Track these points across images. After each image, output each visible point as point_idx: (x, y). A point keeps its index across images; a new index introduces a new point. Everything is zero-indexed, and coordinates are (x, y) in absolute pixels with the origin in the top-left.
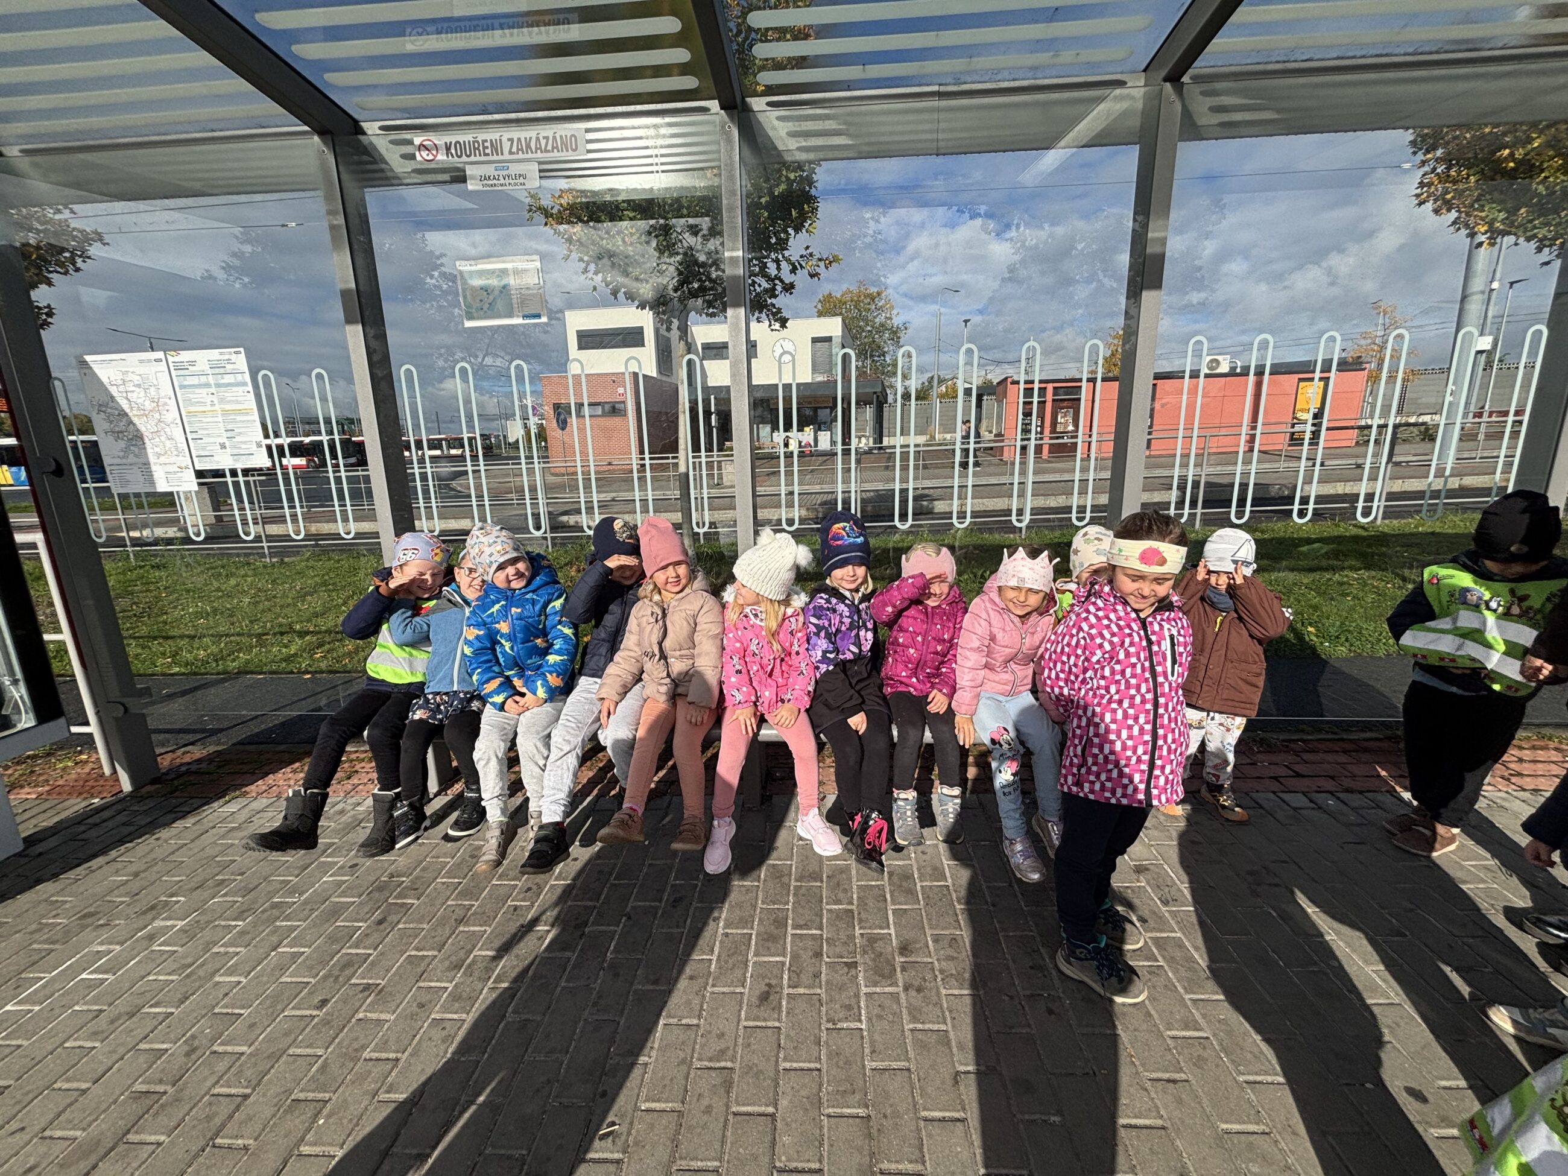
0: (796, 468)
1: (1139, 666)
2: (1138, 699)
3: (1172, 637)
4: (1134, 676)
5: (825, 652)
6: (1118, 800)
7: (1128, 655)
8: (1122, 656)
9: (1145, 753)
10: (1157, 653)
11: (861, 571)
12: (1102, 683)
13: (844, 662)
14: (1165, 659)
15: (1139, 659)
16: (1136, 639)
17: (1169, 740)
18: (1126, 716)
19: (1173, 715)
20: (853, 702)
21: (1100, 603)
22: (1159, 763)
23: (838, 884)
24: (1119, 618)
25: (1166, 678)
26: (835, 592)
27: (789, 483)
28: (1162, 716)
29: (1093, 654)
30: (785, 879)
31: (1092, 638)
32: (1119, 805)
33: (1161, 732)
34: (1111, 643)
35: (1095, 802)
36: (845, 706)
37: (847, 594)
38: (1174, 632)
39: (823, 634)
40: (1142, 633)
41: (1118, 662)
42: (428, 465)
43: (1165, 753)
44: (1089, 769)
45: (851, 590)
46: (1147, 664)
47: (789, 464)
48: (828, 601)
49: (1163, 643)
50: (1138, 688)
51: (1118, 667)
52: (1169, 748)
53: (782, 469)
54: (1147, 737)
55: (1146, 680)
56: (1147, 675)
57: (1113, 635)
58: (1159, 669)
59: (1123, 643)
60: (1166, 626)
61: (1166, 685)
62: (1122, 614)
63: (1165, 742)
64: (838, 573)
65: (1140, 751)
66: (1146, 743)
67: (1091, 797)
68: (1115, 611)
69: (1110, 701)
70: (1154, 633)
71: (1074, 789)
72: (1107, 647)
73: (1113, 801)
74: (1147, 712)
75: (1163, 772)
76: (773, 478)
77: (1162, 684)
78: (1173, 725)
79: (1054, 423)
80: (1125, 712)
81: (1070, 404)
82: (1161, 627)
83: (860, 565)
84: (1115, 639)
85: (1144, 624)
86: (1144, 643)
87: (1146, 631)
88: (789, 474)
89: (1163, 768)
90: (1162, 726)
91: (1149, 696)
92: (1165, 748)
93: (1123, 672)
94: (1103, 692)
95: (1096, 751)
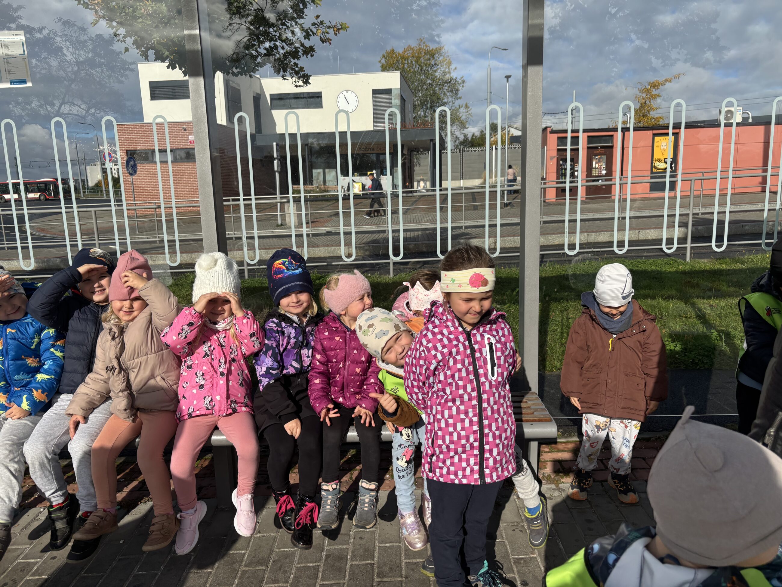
0: (352, 210)
1: (464, 370)
2: (466, 397)
3: (491, 345)
4: (460, 379)
5: (268, 369)
6: (460, 480)
7: (455, 362)
8: (451, 363)
9: (475, 441)
10: (479, 359)
11: (304, 297)
12: (440, 386)
13: (288, 377)
14: (485, 363)
15: (464, 365)
16: (461, 349)
17: (494, 428)
18: (459, 411)
19: (495, 407)
20: (289, 410)
21: (437, 322)
22: (487, 447)
23: (281, 567)
24: (450, 333)
25: (486, 378)
26: (284, 318)
27: (347, 224)
28: (486, 409)
29: (431, 363)
30: (236, 566)
31: (429, 350)
32: (461, 485)
33: (486, 422)
34: (442, 353)
35: (445, 484)
36: (281, 414)
37: (295, 318)
38: (493, 340)
39: (270, 353)
40: (467, 343)
41: (449, 368)
42: (25, 207)
43: (491, 439)
44: (438, 457)
45: (297, 315)
46: (471, 368)
47: (346, 207)
48: (278, 325)
49: (484, 350)
50: (465, 388)
51: (449, 373)
52: (494, 434)
53: (341, 211)
54: (476, 428)
55: (471, 381)
56: (472, 377)
57: (444, 347)
58: (481, 371)
59: (450, 353)
60: (487, 336)
61: (487, 384)
62: (452, 329)
63: (490, 429)
64: (284, 302)
65: (472, 439)
66: (475, 432)
67: (442, 480)
68: (447, 327)
69: (446, 401)
70: (476, 342)
71: (430, 474)
72: (440, 357)
73: (457, 482)
74: (474, 407)
75: (491, 454)
76: (334, 219)
77: (484, 383)
78: (496, 416)
79: (589, 168)
80: (458, 409)
81: (603, 151)
82: (482, 336)
83: (301, 292)
84: (445, 350)
85: (468, 336)
86: (468, 352)
87: (470, 342)
88: (347, 214)
89: (491, 451)
90: (487, 418)
91: (474, 394)
92: (491, 435)
93: (453, 377)
94: (442, 393)
95: (440, 442)
